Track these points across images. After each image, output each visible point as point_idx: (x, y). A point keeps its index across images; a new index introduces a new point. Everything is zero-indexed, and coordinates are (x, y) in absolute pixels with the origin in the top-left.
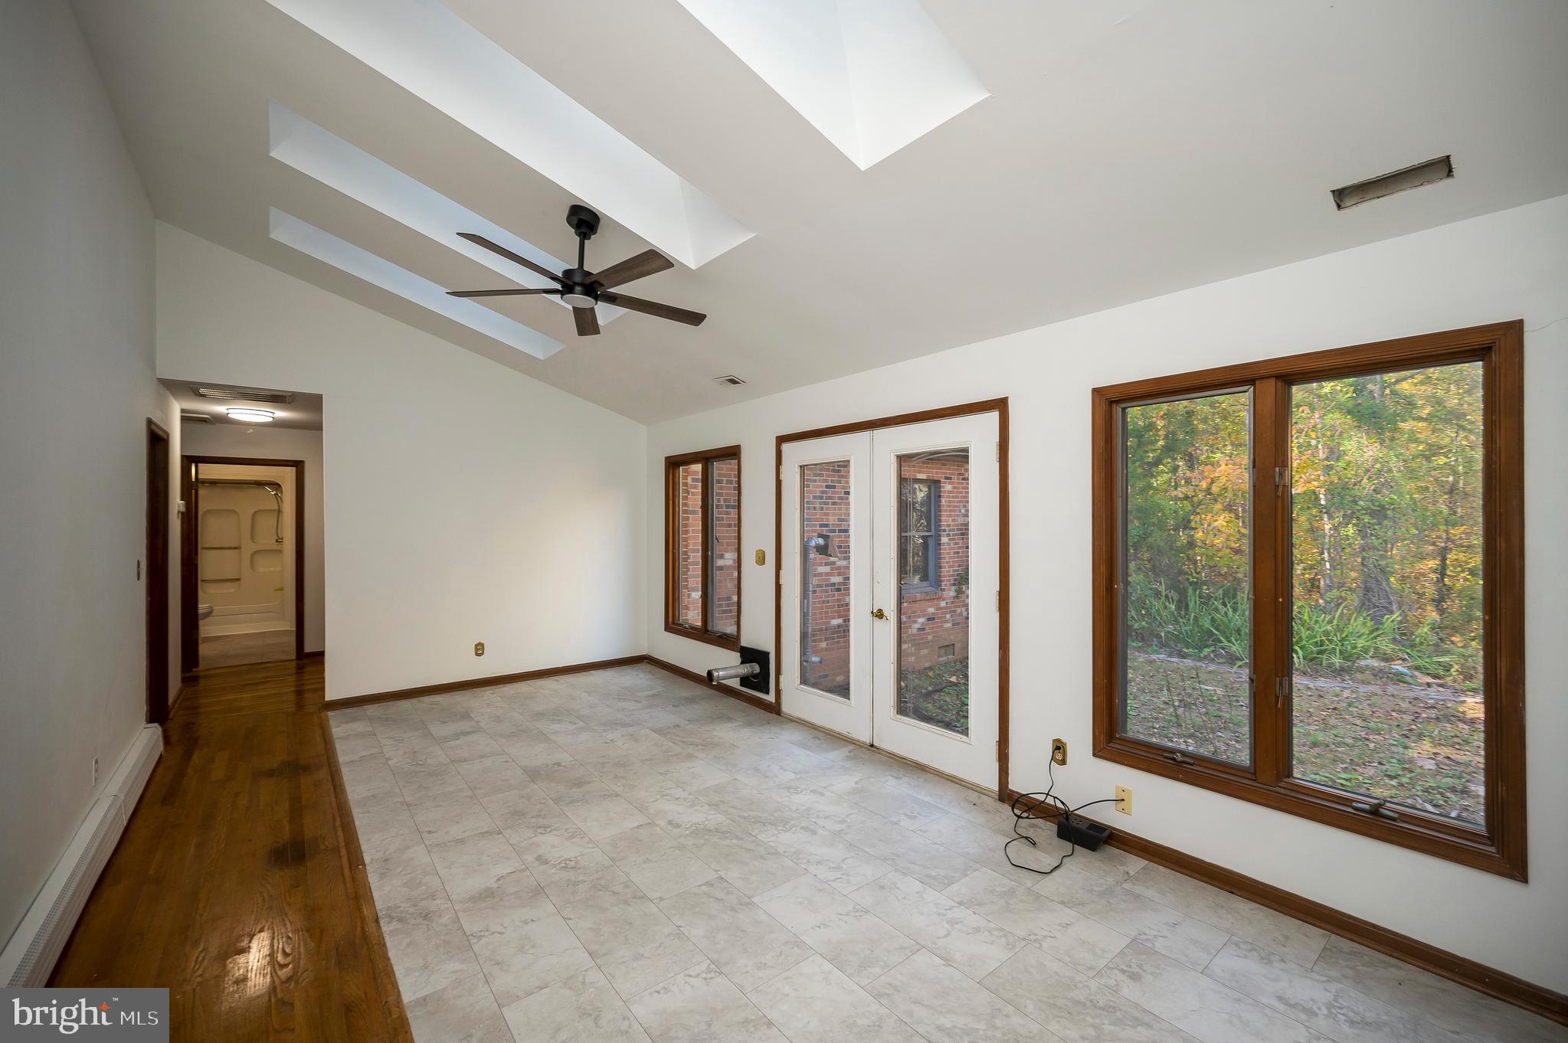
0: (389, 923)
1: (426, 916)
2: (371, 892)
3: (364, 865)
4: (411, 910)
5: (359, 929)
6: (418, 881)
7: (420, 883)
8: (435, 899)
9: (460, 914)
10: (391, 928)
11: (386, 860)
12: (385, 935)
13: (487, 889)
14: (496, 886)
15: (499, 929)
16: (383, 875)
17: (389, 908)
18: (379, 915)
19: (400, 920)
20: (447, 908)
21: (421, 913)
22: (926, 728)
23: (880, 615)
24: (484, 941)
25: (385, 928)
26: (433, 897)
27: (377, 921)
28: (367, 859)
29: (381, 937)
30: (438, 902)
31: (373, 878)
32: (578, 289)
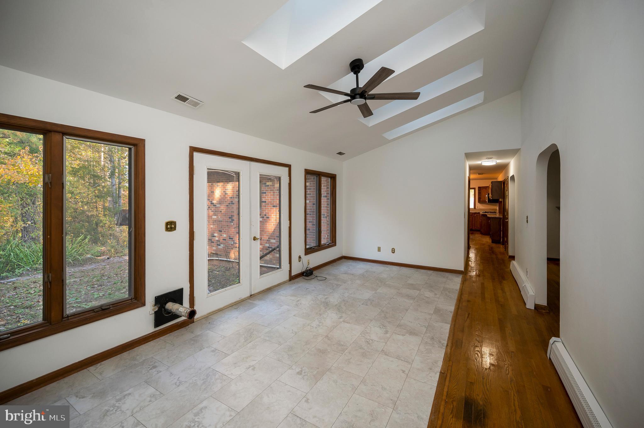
0: (444, 343)
1: (432, 338)
2: (444, 357)
3: (441, 372)
4: (435, 343)
5: (453, 348)
6: (426, 351)
7: (427, 350)
8: (426, 341)
9: (424, 333)
10: (444, 341)
11: (431, 369)
12: (447, 341)
13: (410, 335)
14: (407, 334)
15: (418, 325)
16: (436, 362)
17: (441, 348)
18: (445, 348)
19: (440, 342)
20: (425, 337)
21: (433, 340)
22: (271, 274)
23: (255, 239)
24: (424, 325)
25: (445, 343)
26: (426, 343)
27: (447, 345)
28: (438, 374)
29: (448, 340)
30: (426, 340)
31: (440, 364)
32: (358, 96)
